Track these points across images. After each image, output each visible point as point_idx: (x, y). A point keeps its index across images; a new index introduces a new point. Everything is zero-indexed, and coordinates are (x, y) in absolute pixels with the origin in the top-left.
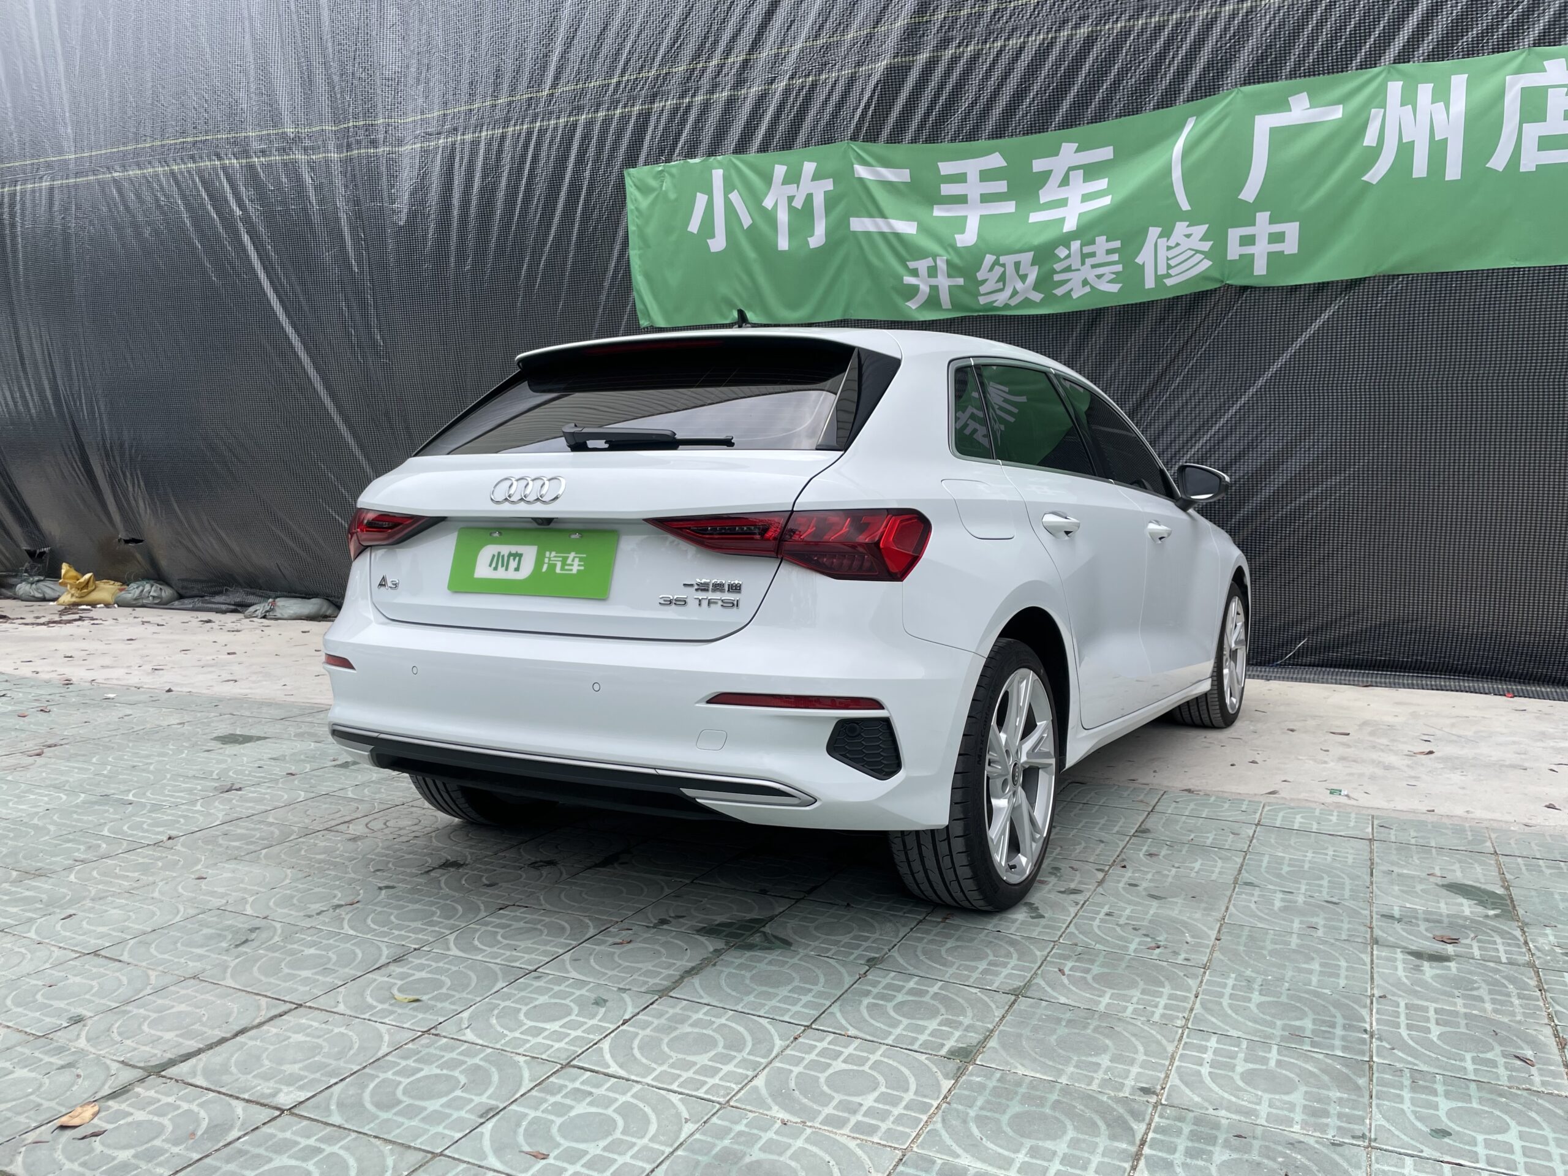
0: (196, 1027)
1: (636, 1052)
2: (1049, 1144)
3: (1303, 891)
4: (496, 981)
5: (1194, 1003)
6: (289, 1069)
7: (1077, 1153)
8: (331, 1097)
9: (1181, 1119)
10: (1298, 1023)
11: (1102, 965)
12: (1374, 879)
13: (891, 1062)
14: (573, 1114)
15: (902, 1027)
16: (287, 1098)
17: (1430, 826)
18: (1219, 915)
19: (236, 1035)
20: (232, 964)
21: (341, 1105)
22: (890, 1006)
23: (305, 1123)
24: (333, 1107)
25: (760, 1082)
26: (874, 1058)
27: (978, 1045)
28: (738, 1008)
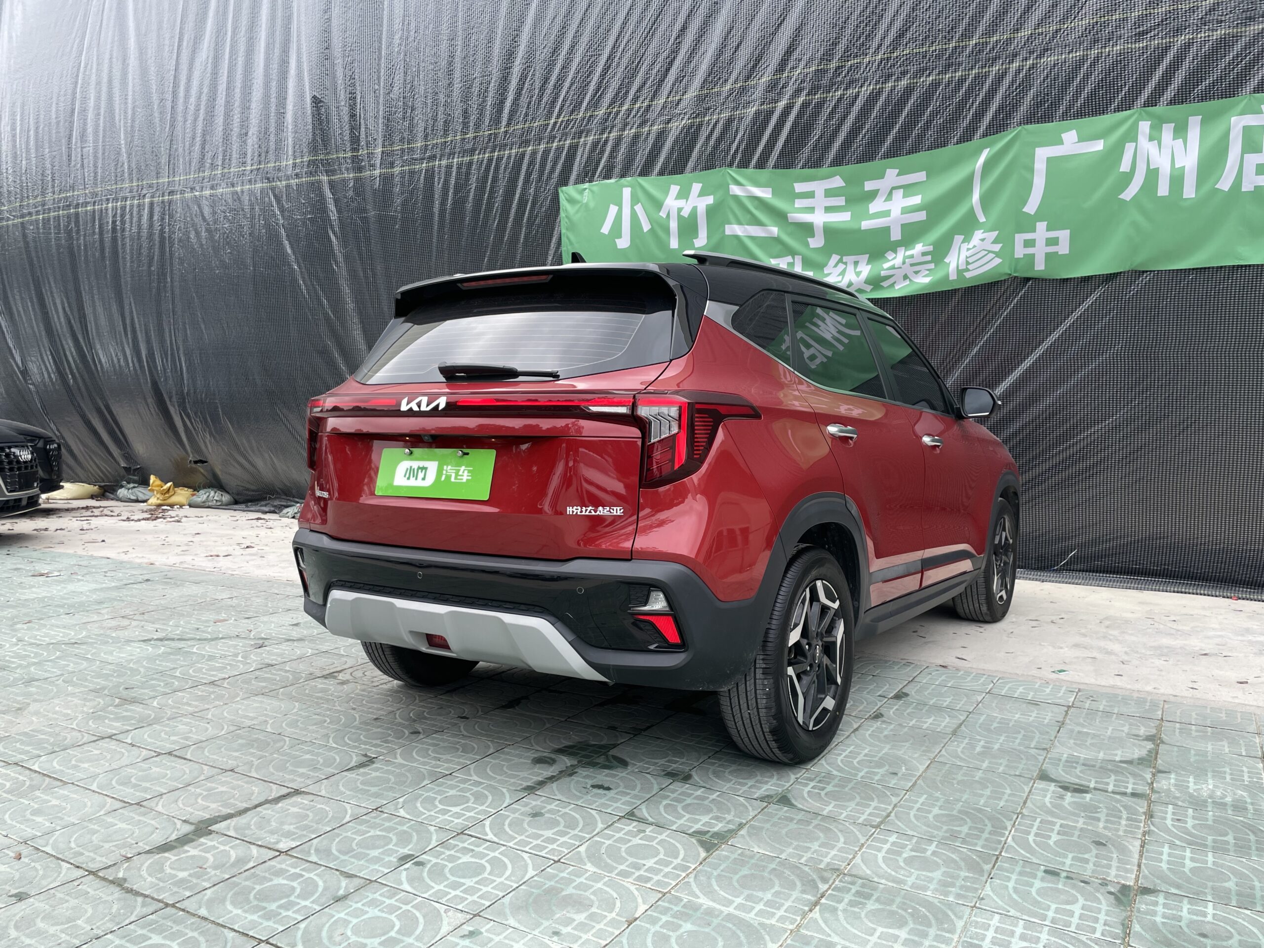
0: (232, 801)
1: (507, 828)
2: (760, 894)
3: (1001, 741)
4: (424, 779)
5: (891, 812)
6: (286, 827)
7: (778, 900)
8: (311, 846)
9: (853, 883)
10: (958, 829)
12: (1059, 735)
13: (671, 841)
14: (460, 861)
15: (685, 819)
16: (283, 846)
18: (932, 756)
19: (256, 807)
20: (256, 763)
21: (317, 850)
22: (680, 806)
23: (294, 860)
24: (312, 851)
25: (582, 849)
26: (660, 837)
27: (732, 833)
28: (579, 803)
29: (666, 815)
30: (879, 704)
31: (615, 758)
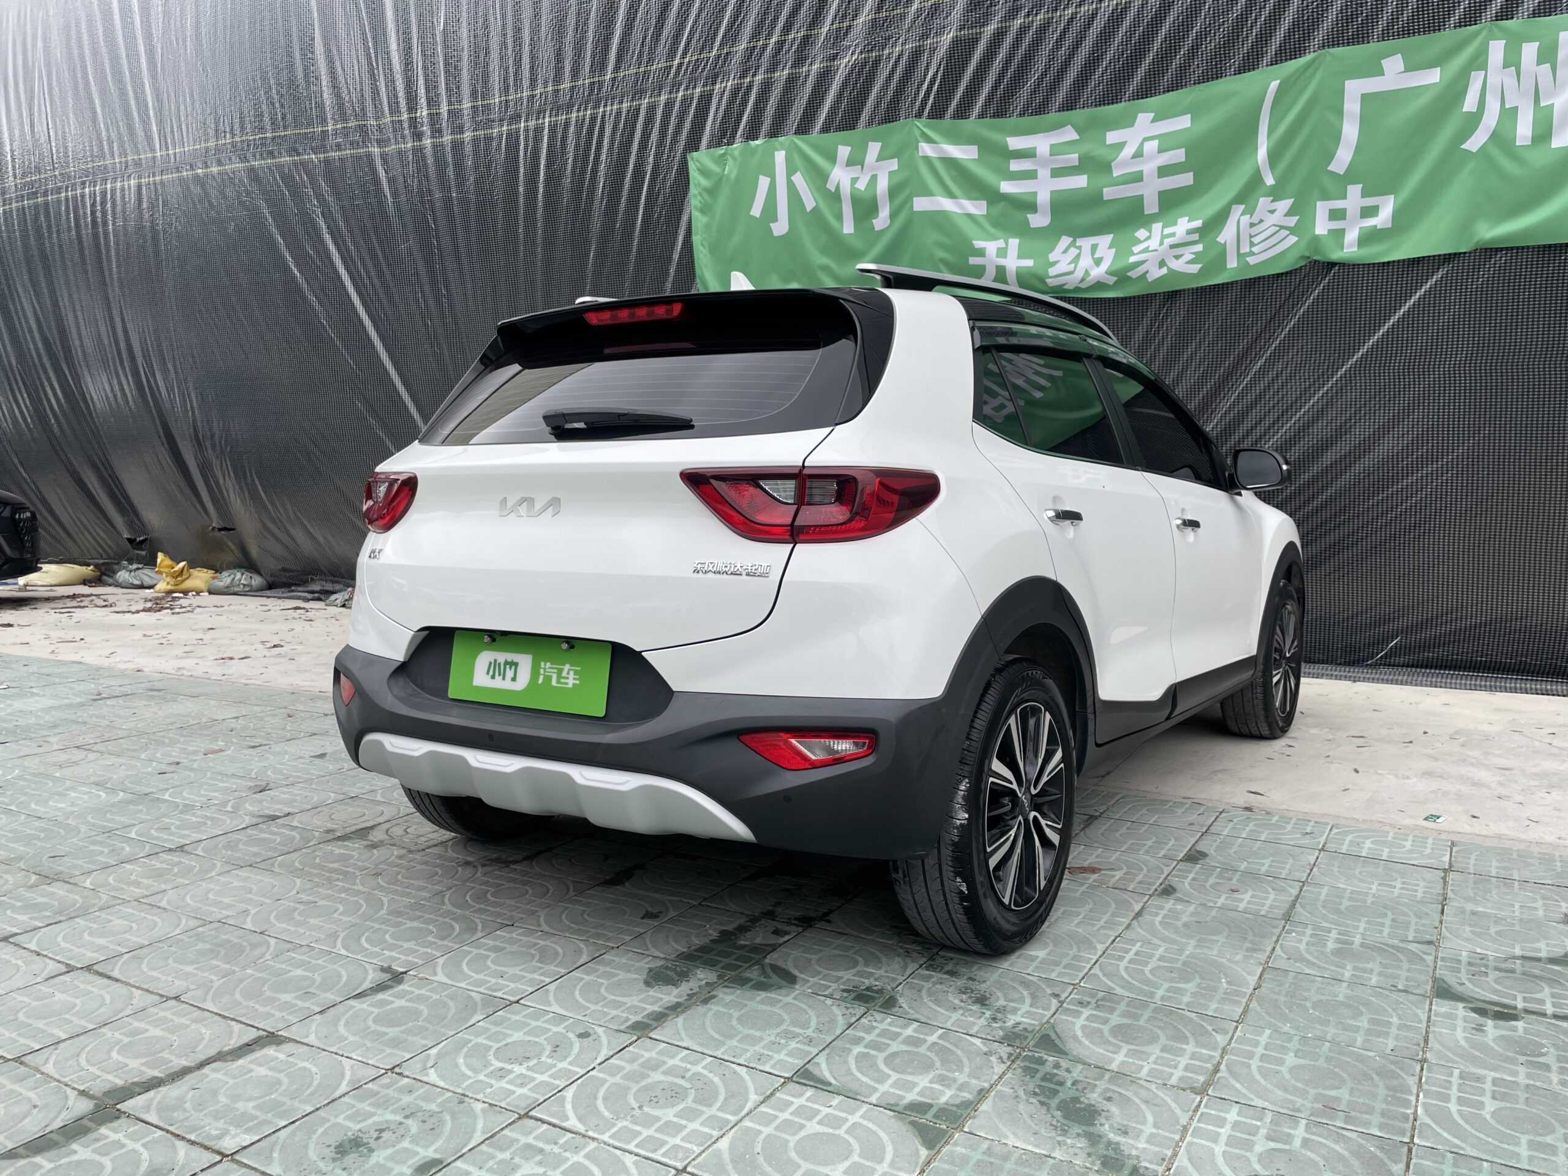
0: (165, 1055)
1: (600, 1103)
3: (1361, 930)
4: (475, 1012)
5: (1219, 1063)
6: (243, 1107)
8: (275, 1143)
10: (1333, 1093)
11: (1124, 1015)
12: (1445, 918)
13: (870, 1125)
15: (890, 1081)
16: (229, 1144)
17: (1515, 856)
18: (1263, 957)
19: (201, 1065)
20: (215, 984)
21: (282, 1155)
22: (880, 1057)
23: (243, 1171)
24: (275, 1155)
25: (724, 1144)
26: (853, 1119)
27: (970, 1107)
28: (719, 1054)
29: (858, 1075)
30: (1167, 870)
31: (775, 969)
